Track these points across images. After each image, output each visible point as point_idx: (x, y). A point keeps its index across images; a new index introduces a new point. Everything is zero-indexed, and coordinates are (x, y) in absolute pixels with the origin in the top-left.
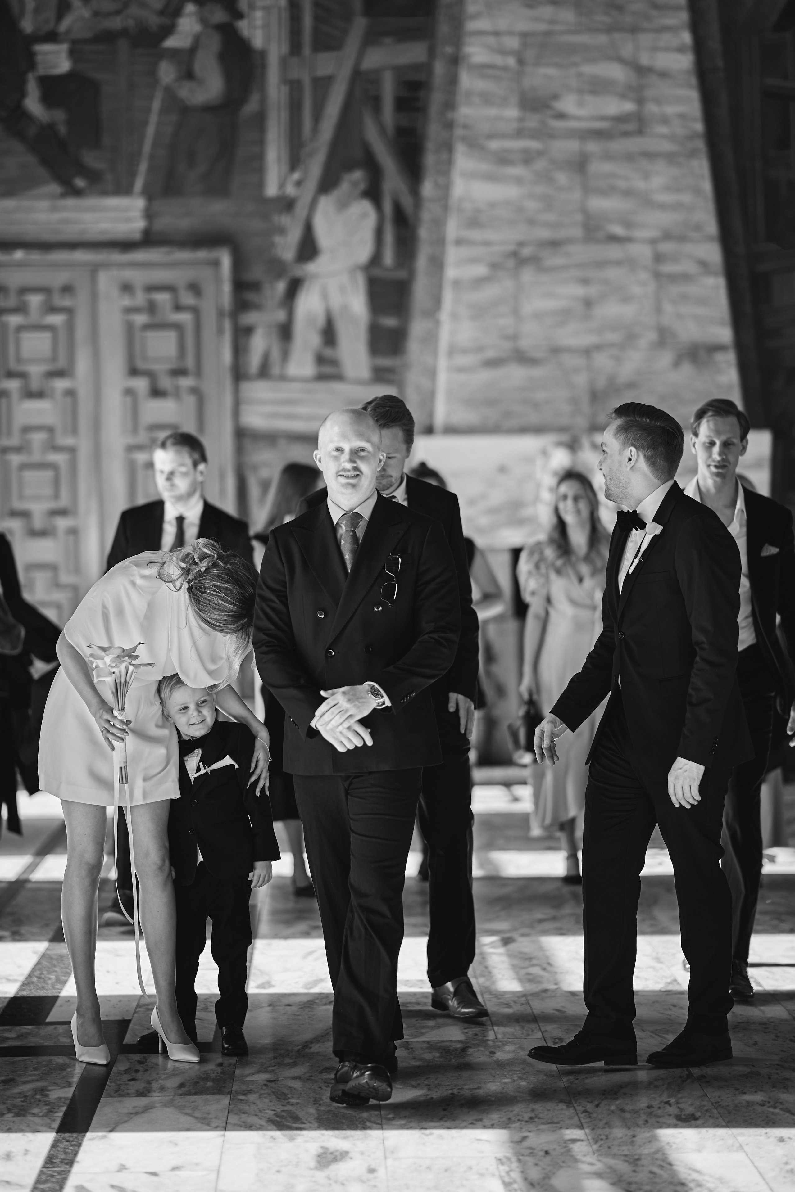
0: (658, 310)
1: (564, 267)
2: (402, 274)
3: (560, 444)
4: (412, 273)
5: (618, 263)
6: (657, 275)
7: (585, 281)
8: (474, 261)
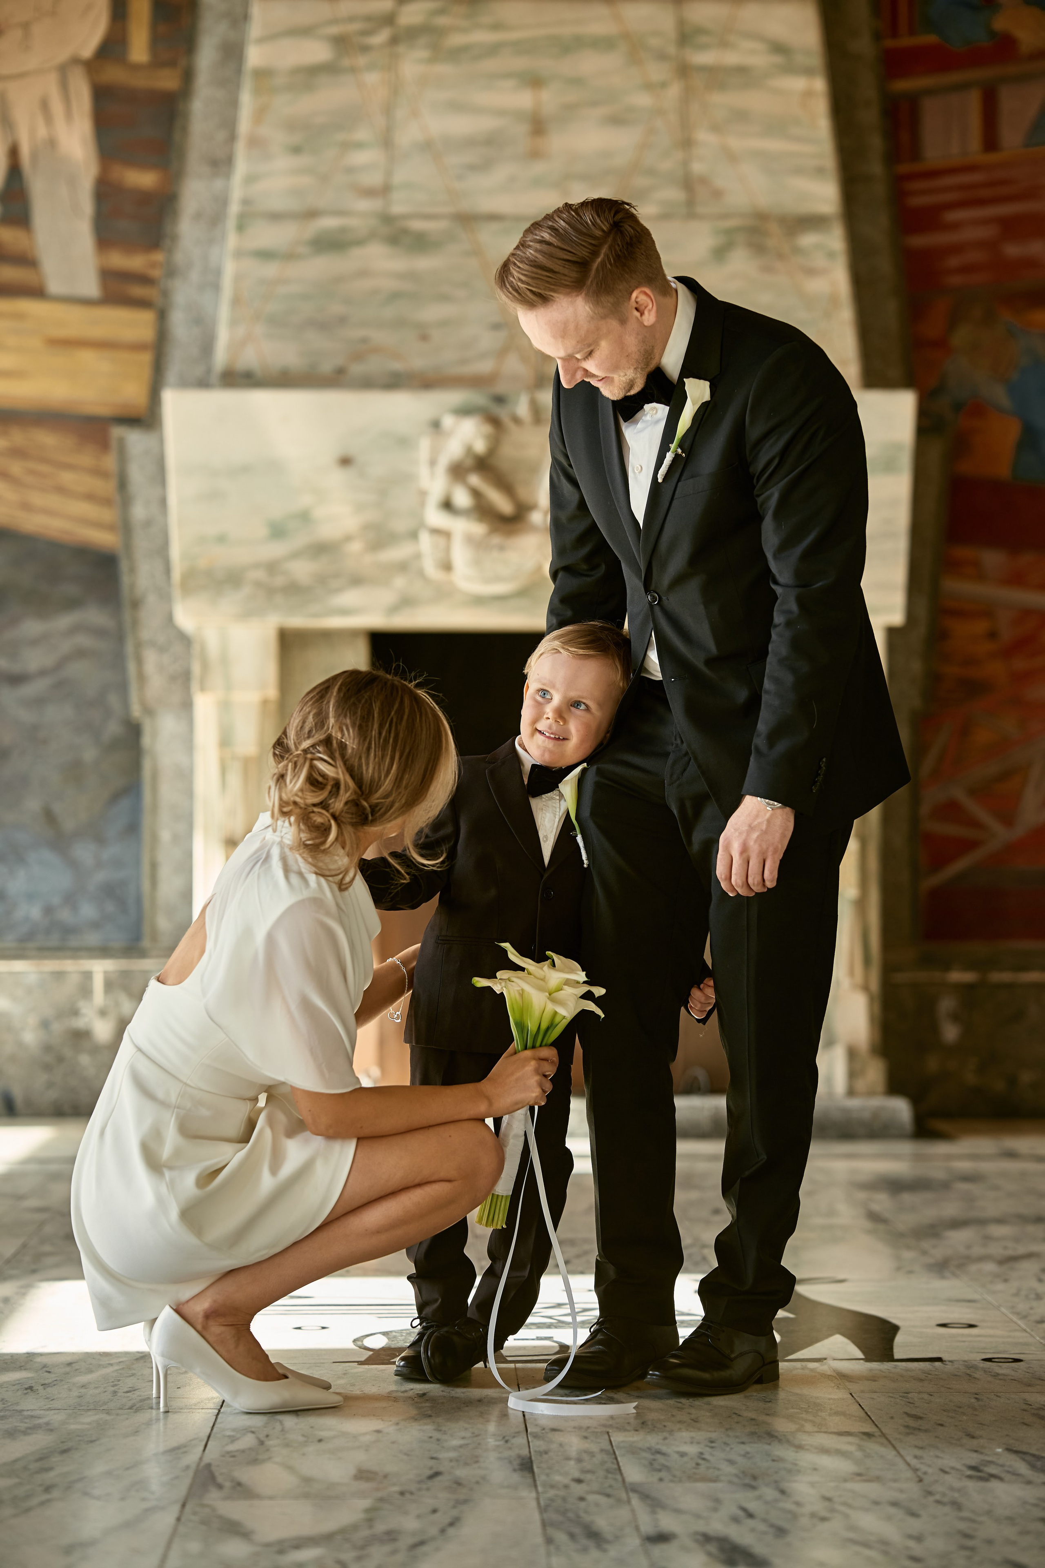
0: (687, 143)
1: (493, 50)
2: (168, 81)
3: (464, 411)
4: (188, 76)
5: (604, 44)
6: (684, 70)
7: (535, 82)
8: (304, 32)
